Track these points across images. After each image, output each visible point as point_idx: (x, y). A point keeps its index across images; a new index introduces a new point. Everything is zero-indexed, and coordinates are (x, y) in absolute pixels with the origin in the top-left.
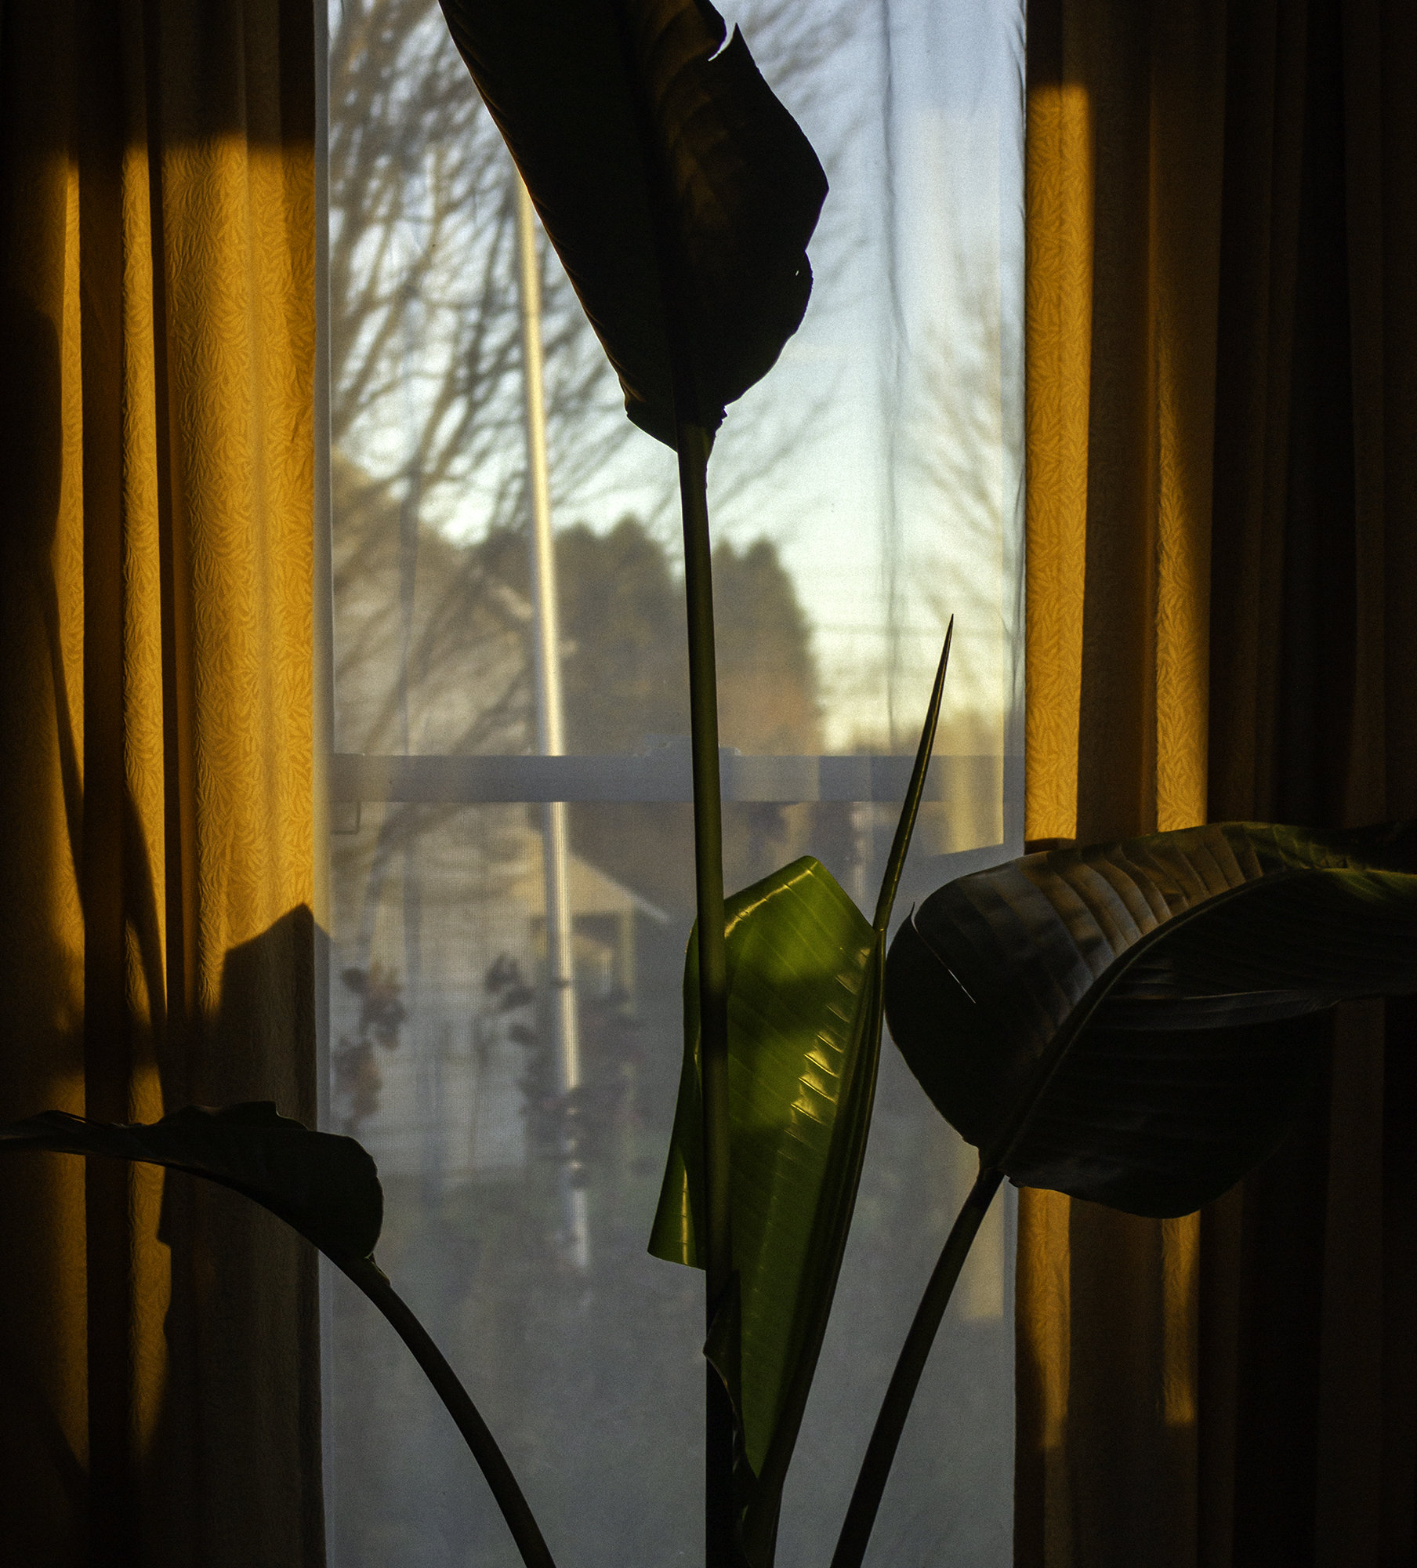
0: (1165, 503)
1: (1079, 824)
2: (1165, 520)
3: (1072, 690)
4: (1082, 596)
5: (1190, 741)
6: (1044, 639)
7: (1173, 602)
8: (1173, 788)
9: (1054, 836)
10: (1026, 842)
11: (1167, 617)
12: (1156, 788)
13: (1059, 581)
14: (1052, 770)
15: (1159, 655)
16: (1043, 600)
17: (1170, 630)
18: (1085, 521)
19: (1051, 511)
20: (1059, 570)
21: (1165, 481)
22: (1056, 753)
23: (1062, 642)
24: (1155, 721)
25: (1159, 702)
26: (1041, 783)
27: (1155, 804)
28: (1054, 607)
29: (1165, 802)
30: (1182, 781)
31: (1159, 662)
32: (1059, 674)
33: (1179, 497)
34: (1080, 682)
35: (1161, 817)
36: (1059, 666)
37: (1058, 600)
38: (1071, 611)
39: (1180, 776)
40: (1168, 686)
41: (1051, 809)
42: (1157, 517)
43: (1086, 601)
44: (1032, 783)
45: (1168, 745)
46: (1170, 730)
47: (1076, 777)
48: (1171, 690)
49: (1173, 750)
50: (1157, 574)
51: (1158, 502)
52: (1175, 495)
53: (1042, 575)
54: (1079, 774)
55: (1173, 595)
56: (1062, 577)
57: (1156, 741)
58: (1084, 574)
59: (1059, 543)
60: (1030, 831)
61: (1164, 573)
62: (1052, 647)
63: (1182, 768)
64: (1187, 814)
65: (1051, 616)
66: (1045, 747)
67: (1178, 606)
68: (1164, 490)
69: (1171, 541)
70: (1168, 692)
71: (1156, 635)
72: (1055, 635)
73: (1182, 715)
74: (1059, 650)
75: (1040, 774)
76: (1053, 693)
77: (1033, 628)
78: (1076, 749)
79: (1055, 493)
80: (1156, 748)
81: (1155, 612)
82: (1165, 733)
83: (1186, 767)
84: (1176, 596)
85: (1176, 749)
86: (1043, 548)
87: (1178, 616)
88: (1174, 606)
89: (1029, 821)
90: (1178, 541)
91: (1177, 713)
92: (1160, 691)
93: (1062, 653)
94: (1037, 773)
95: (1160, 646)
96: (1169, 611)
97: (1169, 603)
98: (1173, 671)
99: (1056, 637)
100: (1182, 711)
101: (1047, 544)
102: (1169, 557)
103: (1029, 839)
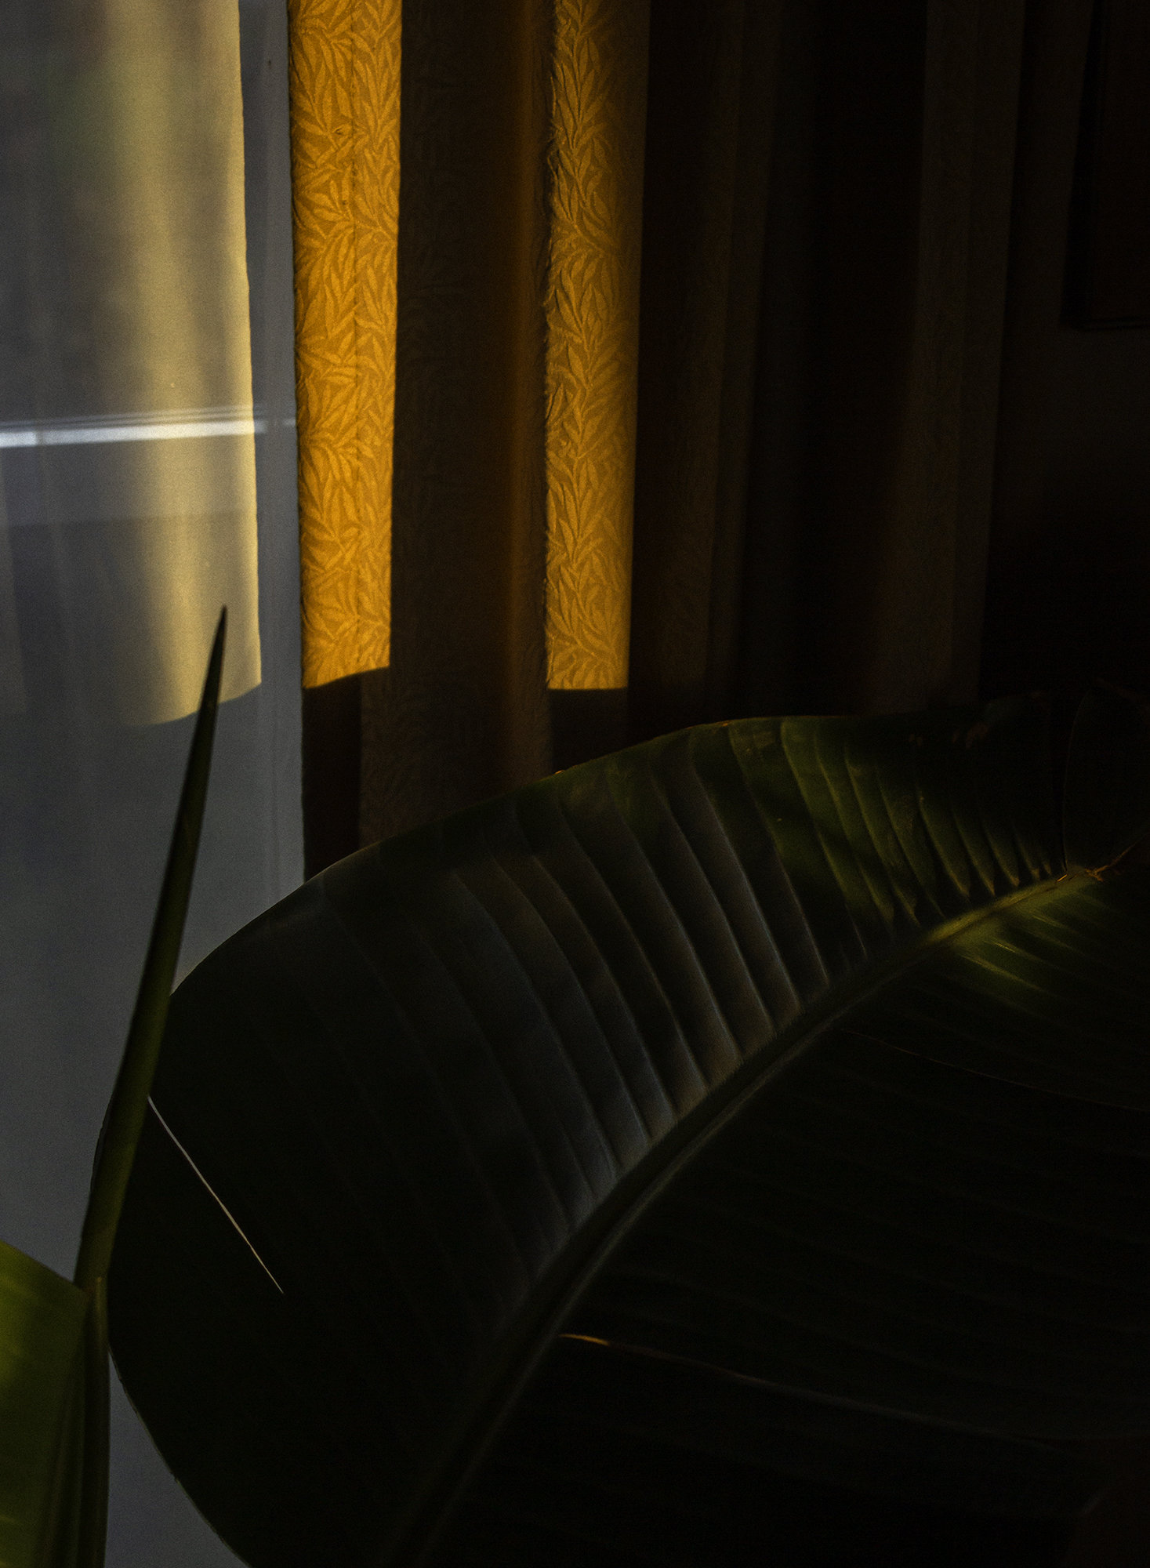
0: (562, 71)
1: (394, 639)
2: (564, 106)
3: (380, 404)
4: (394, 228)
5: (607, 522)
6: (329, 320)
7: (578, 266)
8: (575, 612)
9: (352, 671)
10: (304, 690)
11: (567, 297)
12: (545, 611)
13: (354, 206)
14: (348, 556)
15: (551, 369)
16: (325, 248)
17: (569, 320)
18: (398, 84)
19: (336, 71)
20: (354, 185)
21: (564, 27)
22: (354, 524)
23: (361, 322)
24: (544, 488)
25: (551, 454)
26: (329, 584)
27: (543, 639)
28: (346, 256)
29: (561, 635)
30: (593, 593)
31: (550, 381)
32: (358, 381)
33: (590, 63)
34: (393, 389)
35: (554, 662)
36: (357, 367)
37: (353, 240)
38: (377, 262)
39: (588, 587)
40: (567, 427)
41: (347, 625)
42: (547, 99)
43: (402, 237)
44: (313, 585)
45: (568, 533)
46: (571, 507)
47: (388, 557)
48: (573, 433)
49: (575, 543)
50: (546, 214)
51: (547, 70)
52: (585, 57)
53: (324, 199)
54: (394, 553)
55: (579, 255)
56: (359, 199)
57: (545, 525)
58: (398, 187)
59: (353, 132)
60: (311, 670)
61: (560, 211)
62: (343, 333)
63: (592, 572)
64: (601, 653)
65: (340, 277)
66: (336, 517)
67: (588, 275)
68: (562, 45)
69: (576, 151)
70: (566, 436)
71: (544, 328)
72: (348, 310)
73: (593, 478)
74: (357, 335)
75: (328, 567)
76: (346, 420)
77: (309, 302)
78: (388, 509)
79: (343, 35)
80: (546, 539)
81: (543, 286)
82: (563, 514)
83: (599, 572)
84: (584, 257)
85: (580, 541)
86: (324, 144)
87: (588, 297)
88: (582, 274)
89: (310, 651)
90: (588, 150)
91: (583, 472)
92: (552, 435)
93: (363, 341)
94: (323, 568)
95: (554, 351)
96: (569, 285)
97: (570, 272)
98: (578, 395)
99: (352, 314)
100: (592, 469)
101: (330, 137)
102: (570, 179)
103: (310, 685)
